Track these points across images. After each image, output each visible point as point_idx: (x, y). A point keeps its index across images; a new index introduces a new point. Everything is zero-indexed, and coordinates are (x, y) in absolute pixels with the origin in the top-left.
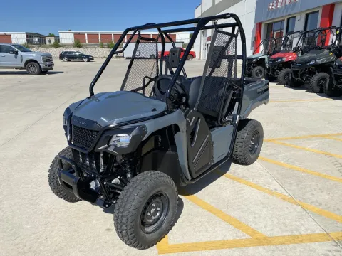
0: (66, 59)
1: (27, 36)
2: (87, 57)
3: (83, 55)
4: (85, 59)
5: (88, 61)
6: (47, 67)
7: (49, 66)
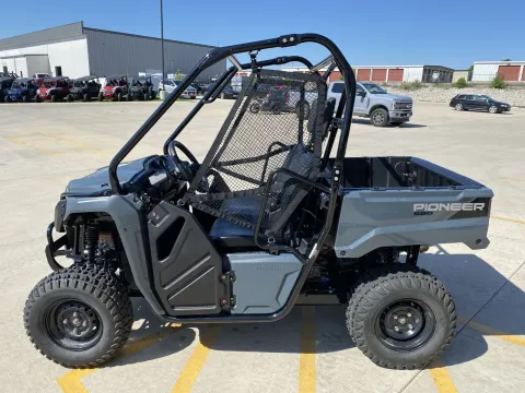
0: (459, 106)
1: (425, 70)
2: (498, 105)
3: (491, 101)
4: (493, 109)
5: (498, 112)
6: (399, 116)
7: (402, 115)
